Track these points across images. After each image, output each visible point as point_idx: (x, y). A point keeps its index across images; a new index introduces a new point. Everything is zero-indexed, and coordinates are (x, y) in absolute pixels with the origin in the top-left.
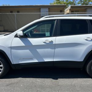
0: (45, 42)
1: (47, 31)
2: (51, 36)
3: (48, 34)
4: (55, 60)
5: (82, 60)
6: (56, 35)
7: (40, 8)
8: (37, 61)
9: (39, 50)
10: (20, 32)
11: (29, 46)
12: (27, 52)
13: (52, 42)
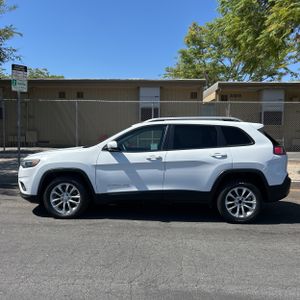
0: (149, 159)
1: (155, 142)
2: (159, 149)
3: (154, 146)
4: (165, 188)
5: (209, 189)
6: (166, 148)
7: (138, 88)
8: (135, 189)
9: (140, 172)
10: (111, 142)
11: (124, 165)
12: (121, 174)
13: (160, 159)
